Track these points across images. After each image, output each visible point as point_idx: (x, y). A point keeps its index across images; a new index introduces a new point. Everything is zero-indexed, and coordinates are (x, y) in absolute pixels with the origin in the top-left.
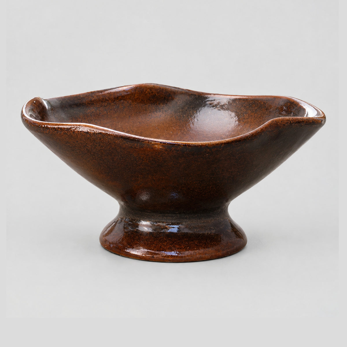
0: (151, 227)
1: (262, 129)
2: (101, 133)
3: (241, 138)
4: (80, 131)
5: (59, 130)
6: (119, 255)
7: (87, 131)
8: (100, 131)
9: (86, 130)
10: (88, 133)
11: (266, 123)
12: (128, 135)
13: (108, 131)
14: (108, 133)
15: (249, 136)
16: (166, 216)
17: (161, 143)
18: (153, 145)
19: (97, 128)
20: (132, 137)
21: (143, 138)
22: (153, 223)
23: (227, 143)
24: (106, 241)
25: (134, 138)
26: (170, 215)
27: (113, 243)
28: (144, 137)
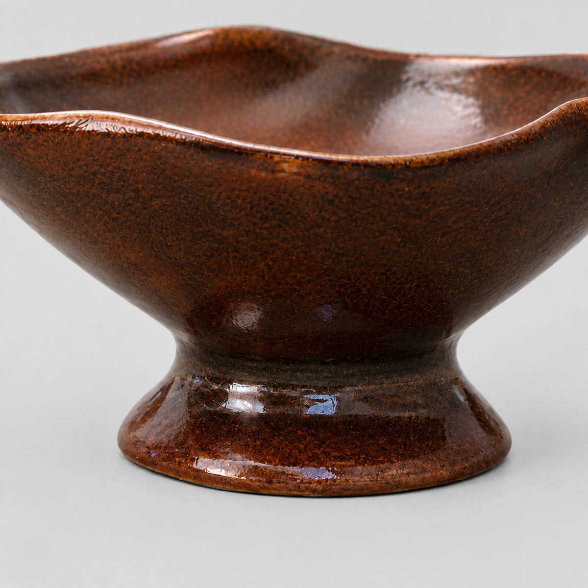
0: (261, 399)
1: (543, 126)
2: (141, 134)
3: (490, 146)
4: (86, 130)
5: (33, 130)
6: (177, 479)
7: (107, 129)
8: (140, 130)
9: (103, 127)
10: (108, 134)
11: (555, 110)
12: (213, 139)
13: (160, 128)
14: (162, 135)
15: (510, 141)
16: (301, 371)
17: (297, 157)
18: (277, 163)
19: (130, 122)
20: (222, 144)
21: (250, 145)
22: (266, 390)
23: (456, 156)
24: (137, 442)
25: (228, 146)
26: (312, 367)
27: (157, 447)
28: (255, 143)
